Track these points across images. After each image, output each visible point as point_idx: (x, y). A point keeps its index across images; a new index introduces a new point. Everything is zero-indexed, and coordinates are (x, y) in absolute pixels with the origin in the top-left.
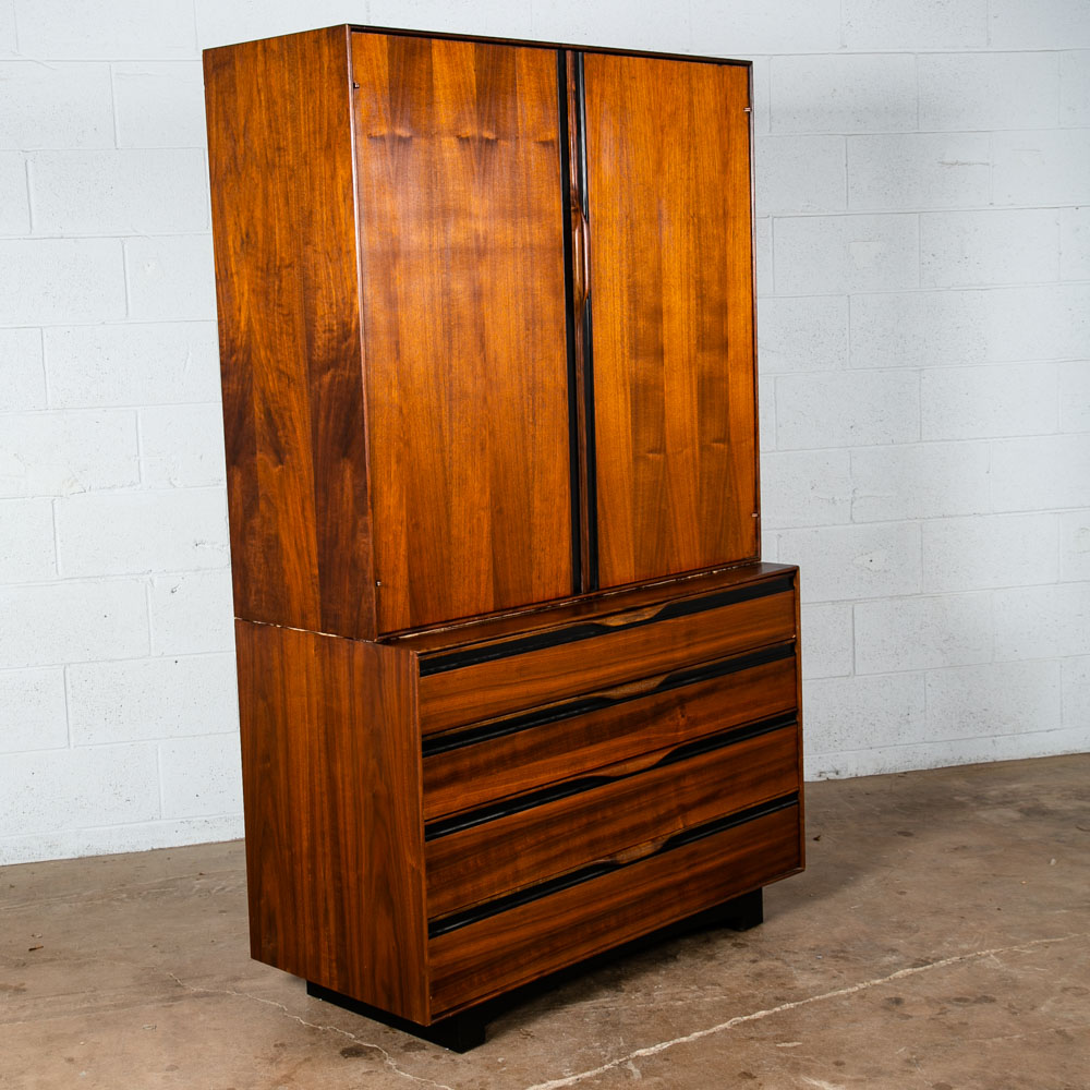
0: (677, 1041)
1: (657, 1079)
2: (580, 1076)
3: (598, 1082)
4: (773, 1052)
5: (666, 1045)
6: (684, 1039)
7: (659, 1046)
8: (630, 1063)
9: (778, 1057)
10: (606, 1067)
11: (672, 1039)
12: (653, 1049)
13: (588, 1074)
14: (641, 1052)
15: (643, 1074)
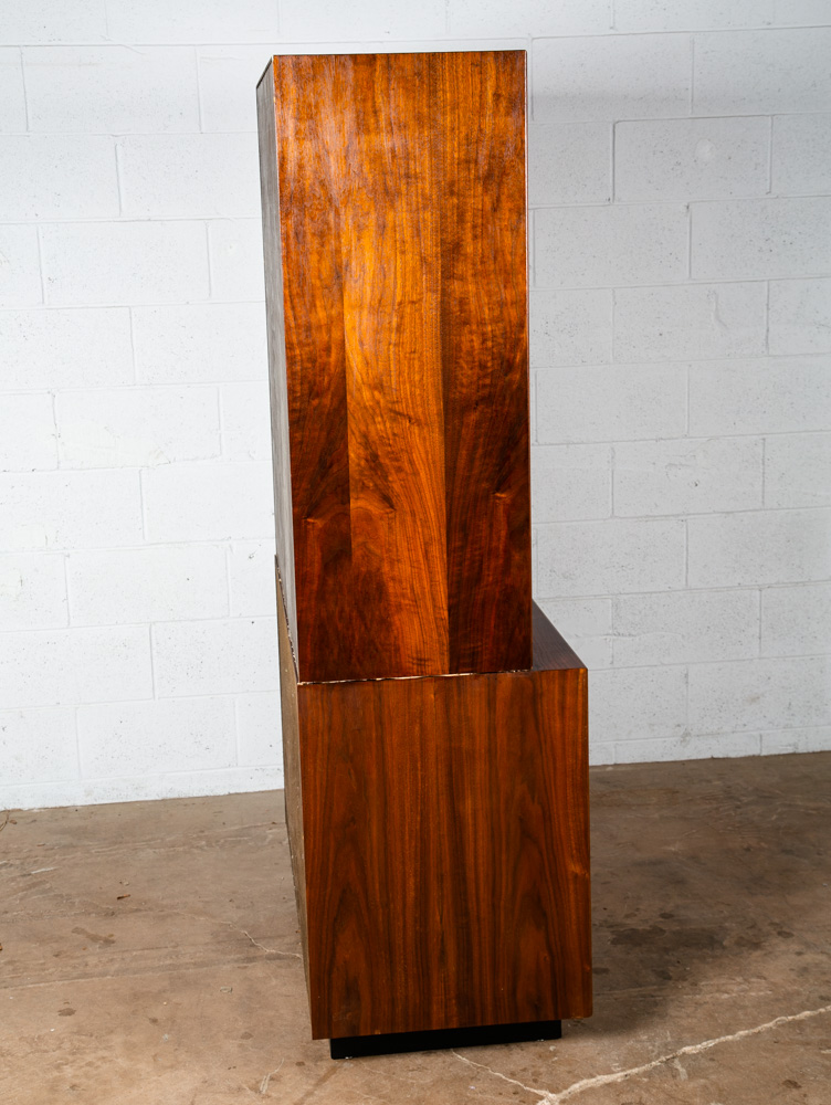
0: (723, 1039)
1: (703, 1081)
2: (628, 1072)
3: (646, 1080)
4: (818, 1059)
5: (711, 1043)
6: (730, 1037)
7: (705, 1043)
8: (676, 1061)
9: (823, 1066)
10: (653, 1063)
11: (718, 1037)
12: (699, 1046)
13: (635, 1070)
14: (687, 1049)
15: (689, 1075)
